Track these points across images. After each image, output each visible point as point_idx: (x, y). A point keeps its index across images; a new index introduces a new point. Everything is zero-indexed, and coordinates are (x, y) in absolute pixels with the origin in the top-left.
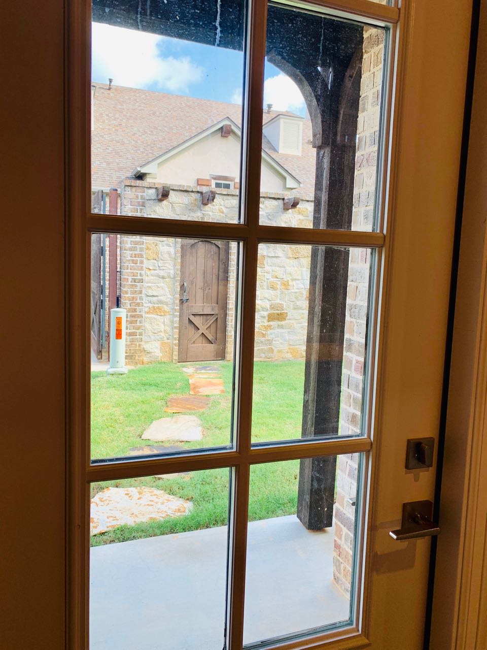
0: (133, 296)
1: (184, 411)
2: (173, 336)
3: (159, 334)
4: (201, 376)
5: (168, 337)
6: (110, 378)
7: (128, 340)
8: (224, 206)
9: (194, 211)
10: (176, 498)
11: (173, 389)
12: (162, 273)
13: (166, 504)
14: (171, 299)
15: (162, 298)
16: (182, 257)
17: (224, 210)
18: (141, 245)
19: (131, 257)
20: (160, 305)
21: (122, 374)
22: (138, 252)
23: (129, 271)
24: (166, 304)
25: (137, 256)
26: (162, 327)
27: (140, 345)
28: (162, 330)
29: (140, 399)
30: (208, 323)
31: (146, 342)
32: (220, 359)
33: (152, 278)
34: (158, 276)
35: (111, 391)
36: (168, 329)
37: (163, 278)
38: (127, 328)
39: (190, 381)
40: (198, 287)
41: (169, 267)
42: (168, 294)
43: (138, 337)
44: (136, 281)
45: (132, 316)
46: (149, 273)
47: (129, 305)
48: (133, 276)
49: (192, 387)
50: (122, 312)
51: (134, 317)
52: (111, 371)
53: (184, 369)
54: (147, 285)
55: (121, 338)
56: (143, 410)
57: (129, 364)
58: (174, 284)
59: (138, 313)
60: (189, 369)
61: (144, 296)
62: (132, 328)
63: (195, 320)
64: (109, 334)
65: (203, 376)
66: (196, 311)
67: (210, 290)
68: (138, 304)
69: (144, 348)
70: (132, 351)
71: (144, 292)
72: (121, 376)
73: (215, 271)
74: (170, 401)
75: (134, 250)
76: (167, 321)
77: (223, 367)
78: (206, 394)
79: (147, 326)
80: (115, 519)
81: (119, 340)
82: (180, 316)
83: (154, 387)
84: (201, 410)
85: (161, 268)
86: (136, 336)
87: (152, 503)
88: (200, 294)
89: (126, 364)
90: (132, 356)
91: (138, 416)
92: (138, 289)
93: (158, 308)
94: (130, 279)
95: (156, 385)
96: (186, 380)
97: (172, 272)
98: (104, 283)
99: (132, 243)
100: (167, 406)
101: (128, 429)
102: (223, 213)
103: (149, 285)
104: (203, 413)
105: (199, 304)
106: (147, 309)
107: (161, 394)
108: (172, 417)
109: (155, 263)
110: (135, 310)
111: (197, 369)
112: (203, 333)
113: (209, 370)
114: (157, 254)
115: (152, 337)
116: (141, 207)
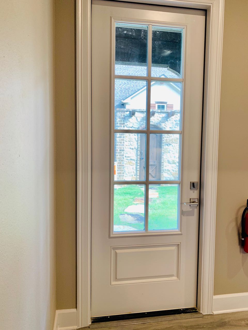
0: (120, 157)
1: (141, 203)
2: (137, 175)
5: (135, 174)
7: (118, 176)
8: (159, 117)
11: (137, 195)
12: (132, 147)
14: (136, 158)
15: (132, 158)
16: (141, 140)
17: (160, 119)
19: (119, 140)
21: (116, 189)
22: (122, 138)
23: (118, 146)
24: (134, 160)
25: (122, 140)
26: (132, 170)
27: (123, 178)
28: (132, 172)
29: (123, 198)
30: (152, 169)
31: (126, 177)
33: (128, 149)
36: (135, 171)
38: (118, 171)
39: (144, 193)
41: (135, 144)
42: (135, 156)
44: (121, 151)
45: (120, 166)
46: (126, 147)
47: (118, 161)
48: (120, 148)
50: (116, 163)
53: (142, 189)
55: (115, 174)
56: (125, 202)
58: (137, 152)
59: (122, 164)
60: (144, 189)
61: (125, 157)
62: (120, 171)
65: (150, 191)
67: (153, 154)
68: (122, 161)
71: (124, 155)
73: (155, 146)
74: (135, 199)
75: (120, 138)
76: (134, 168)
77: (159, 188)
78: (151, 198)
79: (126, 169)
82: (140, 166)
83: (129, 194)
85: (132, 145)
86: (121, 174)
91: (123, 204)
92: (122, 154)
93: (130, 162)
94: (119, 150)
96: (142, 192)
97: (136, 146)
100: (134, 201)
101: (119, 208)
103: (127, 152)
106: (126, 163)
107: (132, 197)
108: (136, 205)
109: (129, 143)
112: (150, 173)
113: (153, 189)
114: (130, 139)
115: (128, 175)
116: (124, 120)
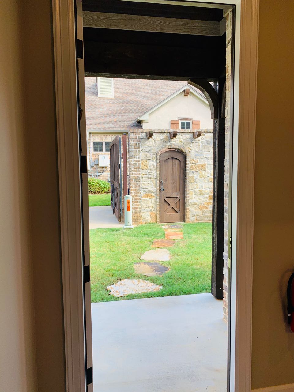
0: (135, 188)
1: (161, 247)
2: (156, 209)
3: (149, 208)
4: (171, 230)
5: (154, 209)
6: (125, 230)
7: (133, 212)
8: (182, 138)
9: (166, 142)
10: (155, 285)
11: (156, 236)
12: (150, 176)
13: (150, 287)
14: (155, 189)
15: (150, 189)
16: (160, 167)
17: (183, 141)
18: (139, 162)
19: (134, 168)
20: (149, 193)
21: (131, 229)
22: (137, 166)
23: (133, 176)
24: (152, 192)
25: (137, 168)
26: (151, 205)
27: (139, 214)
28: (151, 206)
29: (139, 241)
30: (175, 202)
31: (143, 213)
32: (182, 221)
33: (145, 179)
34: (148, 178)
35: (126, 237)
36: (154, 205)
37: (151, 178)
38: (133, 205)
39: (165, 233)
40: (169, 182)
41: (153, 173)
42: (153, 187)
43: (138, 210)
44: (137, 181)
45: (135, 199)
46: (143, 176)
47: (133, 193)
48: (135, 178)
49: (166, 235)
50: (130, 197)
51: (136, 200)
52: (125, 227)
53: (163, 227)
54: (142, 182)
55: (130, 211)
56: (141, 246)
57: (135, 224)
58: (156, 181)
59: (138, 197)
60: (165, 227)
61: (141, 188)
62: (136, 205)
63: (169, 200)
64: (124, 208)
65: (172, 230)
66: (168, 196)
67: (176, 184)
68: (138, 193)
69: (142, 216)
70: (136, 217)
71: (141, 186)
72: (130, 230)
73: (178, 174)
74: (154, 242)
75: (135, 165)
76: (153, 202)
77: (184, 225)
78: (173, 239)
79: (143, 204)
80: (127, 291)
81: (129, 211)
82: (160, 199)
83: (146, 235)
84: (170, 247)
85: (149, 173)
87: (144, 286)
88: (170, 186)
89: (133, 224)
90: (136, 220)
91: (139, 249)
92: (138, 185)
93: (148, 194)
94: (134, 180)
95: (148, 234)
96: (163, 232)
97: (155, 175)
98: (121, 182)
99: (135, 161)
100: (153, 245)
101: (133, 255)
102: (182, 142)
103: (144, 182)
104: (171, 248)
105: (170, 191)
106: (142, 195)
107: (150, 239)
108: (155, 249)
109: (146, 171)
110: (136, 196)
111: (170, 227)
112: (172, 207)
113: (176, 227)
114: (147, 166)
115: (146, 210)
116: (139, 143)
